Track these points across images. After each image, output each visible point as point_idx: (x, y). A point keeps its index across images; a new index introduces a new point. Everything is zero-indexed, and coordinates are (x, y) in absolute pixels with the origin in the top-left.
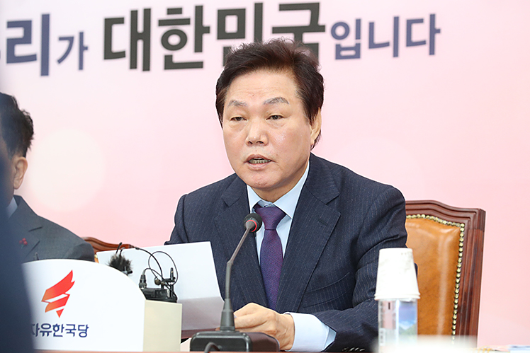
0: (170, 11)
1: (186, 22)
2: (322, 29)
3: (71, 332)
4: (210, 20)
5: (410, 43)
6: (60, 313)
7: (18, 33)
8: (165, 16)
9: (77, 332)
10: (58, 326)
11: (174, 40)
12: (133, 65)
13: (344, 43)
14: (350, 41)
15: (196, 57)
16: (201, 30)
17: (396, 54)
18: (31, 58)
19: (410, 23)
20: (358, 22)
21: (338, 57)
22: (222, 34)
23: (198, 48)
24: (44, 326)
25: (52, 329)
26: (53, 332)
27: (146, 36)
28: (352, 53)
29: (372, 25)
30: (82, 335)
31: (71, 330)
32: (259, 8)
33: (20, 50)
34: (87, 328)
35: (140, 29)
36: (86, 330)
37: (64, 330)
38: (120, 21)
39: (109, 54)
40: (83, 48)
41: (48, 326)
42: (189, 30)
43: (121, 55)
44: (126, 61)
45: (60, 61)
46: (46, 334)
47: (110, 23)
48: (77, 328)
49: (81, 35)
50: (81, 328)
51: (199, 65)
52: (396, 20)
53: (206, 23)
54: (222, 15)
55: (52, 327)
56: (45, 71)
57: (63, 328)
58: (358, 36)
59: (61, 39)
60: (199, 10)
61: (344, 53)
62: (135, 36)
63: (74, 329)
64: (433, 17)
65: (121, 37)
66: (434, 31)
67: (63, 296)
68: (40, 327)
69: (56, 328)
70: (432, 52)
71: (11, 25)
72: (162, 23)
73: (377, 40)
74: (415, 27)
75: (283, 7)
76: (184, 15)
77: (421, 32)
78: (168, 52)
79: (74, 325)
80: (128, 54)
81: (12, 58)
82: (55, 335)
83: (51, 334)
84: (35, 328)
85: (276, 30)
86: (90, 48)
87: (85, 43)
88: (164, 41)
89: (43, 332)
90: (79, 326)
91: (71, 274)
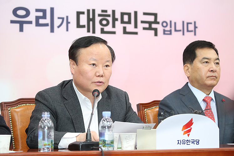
0: (103, 11)
1: (109, 16)
2: (158, 23)
3: (193, 143)
4: (118, 16)
5: (188, 31)
6: (188, 135)
7: (41, 14)
8: (100, 13)
9: (195, 143)
10: (188, 141)
11: (104, 22)
12: (88, 31)
13: (166, 29)
14: (168, 28)
15: (113, 30)
16: (115, 20)
17: (183, 34)
18: (46, 25)
19: (188, 24)
20: (171, 22)
21: (164, 34)
22: (123, 22)
23: (114, 26)
24: (183, 141)
25: (186, 142)
26: (187, 143)
27: (93, 20)
28: (169, 33)
29: (175, 23)
30: (197, 144)
31: (193, 142)
32: (136, 13)
33: (41, 21)
34: (199, 141)
35: (91, 17)
36: (198, 142)
37: (190, 142)
38: (83, 13)
40: (68, 23)
41: (184, 141)
42: (110, 19)
43: (84, 26)
44: (86, 29)
45: (59, 27)
46: (184, 144)
47: (79, 14)
48: (195, 141)
49: (67, 17)
50: (197, 141)
51: (114, 33)
52: (183, 22)
53: (116, 17)
54: (122, 14)
55: (186, 141)
56: (52, 30)
57: (190, 141)
58: (171, 27)
59: (59, 18)
60: (114, 12)
61: (166, 32)
62: (89, 20)
63: (194, 142)
64: (195, 22)
65: (84, 20)
66: (195, 27)
67: (189, 128)
68: (181, 141)
69: (188, 142)
70: (195, 34)
71: (37, 10)
72: (99, 15)
73: (177, 29)
74: (189, 25)
75: (145, 14)
76: (108, 13)
77: (191, 27)
78: (102, 27)
80: (86, 26)
81: (38, 24)
82: (187, 144)
83: (186, 144)
84: (179, 142)
85: (142, 22)
86: (71, 23)
87: (69, 21)
88: (101, 22)
89: (183, 143)
90: (196, 140)
91: (192, 120)
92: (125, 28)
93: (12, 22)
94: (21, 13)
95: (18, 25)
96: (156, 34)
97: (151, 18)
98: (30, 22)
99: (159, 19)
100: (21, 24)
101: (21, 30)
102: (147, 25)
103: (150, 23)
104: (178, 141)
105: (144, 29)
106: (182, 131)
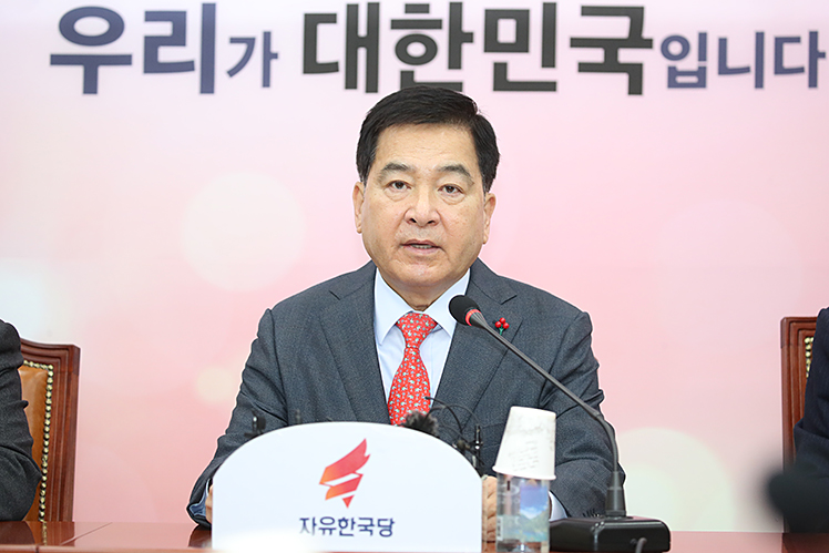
0: (409, 8)
1: (437, 24)
2: (648, 44)
3: (366, 530)
4: (473, 22)
5: (780, 69)
6: (348, 501)
7: (164, 29)
8: (401, 15)
9: (376, 530)
10: (346, 521)
12: (351, 83)
13: (681, 65)
14: (691, 62)
15: (452, 76)
16: (459, 38)
17: (759, 83)
18: (186, 67)
19: (780, 42)
20: (703, 37)
21: (672, 84)
22: (492, 45)
23: (455, 62)
24: (324, 521)
25: (336, 525)
26: (339, 529)
27: (372, 42)
28: (694, 79)
29: (723, 43)
30: (384, 533)
31: (366, 526)
32: (550, 10)
33: (167, 54)
34: (392, 522)
35: (362, 31)
36: (390, 526)
37: (355, 526)
38: (330, 18)
39: (312, 65)
40: (269, 56)
41: (331, 521)
42: (441, 37)
43: (331, 68)
44: (339, 77)
45: (232, 73)
46: (327, 532)
48: (375, 522)
49: (267, 36)
50: (382, 523)
52: (760, 37)
53: (466, 28)
54: (492, 17)
55: (336, 522)
56: (207, 86)
57: (353, 523)
58: (702, 56)
59: (234, 40)
60: (456, 11)
61: (680, 79)
62: (353, 42)
63: (372, 525)
64: (814, 36)
65: (331, 43)
66: (815, 55)
67: (352, 476)
68: (317, 521)
69: (343, 524)
70: (813, 83)
71: (152, 16)
72: (396, 24)
73: (732, 63)
74: (787, 48)
75: (588, 11)
76: (433, 15)
77: (796, 55)
78: (407, 67)
79: (371, 519)
80: (342, 66)
81: (153, 65)
82: (341, 534)
83: (336, 533)
84: (309, 523)
85: (577, 43)
86: (281, 56)
87: (274, 49)
88: (401, 51)
89: (324, 529)
90: (379, 520)
91: (363, 446)
92: (500, 70)
93: (57, 60)
94: (92, 26)
95: (77, 72)
96: (635, 87)
97: (619, 28)
98: (125, 60)
99: (652, 29)
100: (91, 66)
101: (90, 86)
102: (596, 55)
103: (611, 46)
104: (304, 520)
105: (584, 67)
106: (321, 483)
